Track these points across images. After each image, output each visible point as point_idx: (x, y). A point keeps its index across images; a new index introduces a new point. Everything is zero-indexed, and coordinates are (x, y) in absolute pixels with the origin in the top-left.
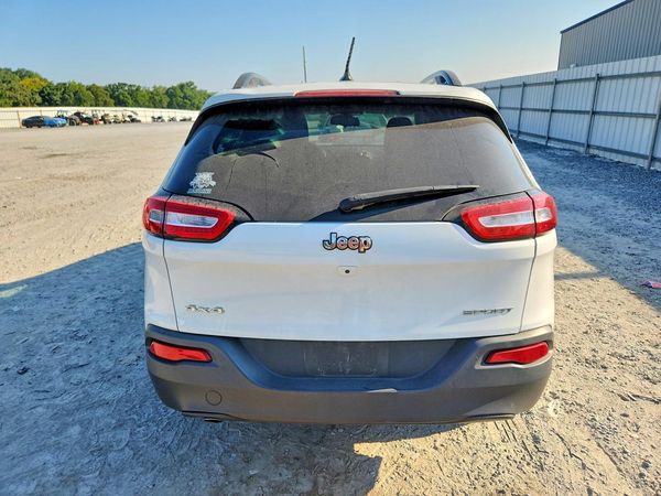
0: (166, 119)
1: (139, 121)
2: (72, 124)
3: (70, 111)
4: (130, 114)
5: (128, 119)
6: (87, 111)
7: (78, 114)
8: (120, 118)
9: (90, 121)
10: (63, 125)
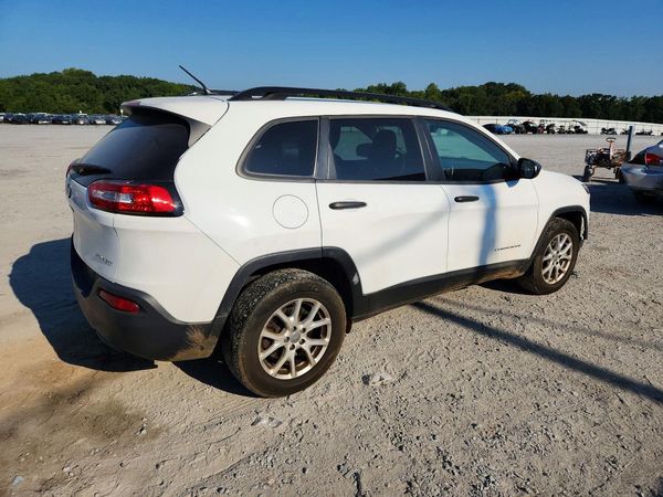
0: (618, 132)
1: (586, 132)
2: (517, 132)
3: (520, 120)
4: (578, 124)
5: (573, 130)
6: (536, 121)
7: (526, 124)
8: (566, 129)
9: (535, 130)
10: (509, 133)
